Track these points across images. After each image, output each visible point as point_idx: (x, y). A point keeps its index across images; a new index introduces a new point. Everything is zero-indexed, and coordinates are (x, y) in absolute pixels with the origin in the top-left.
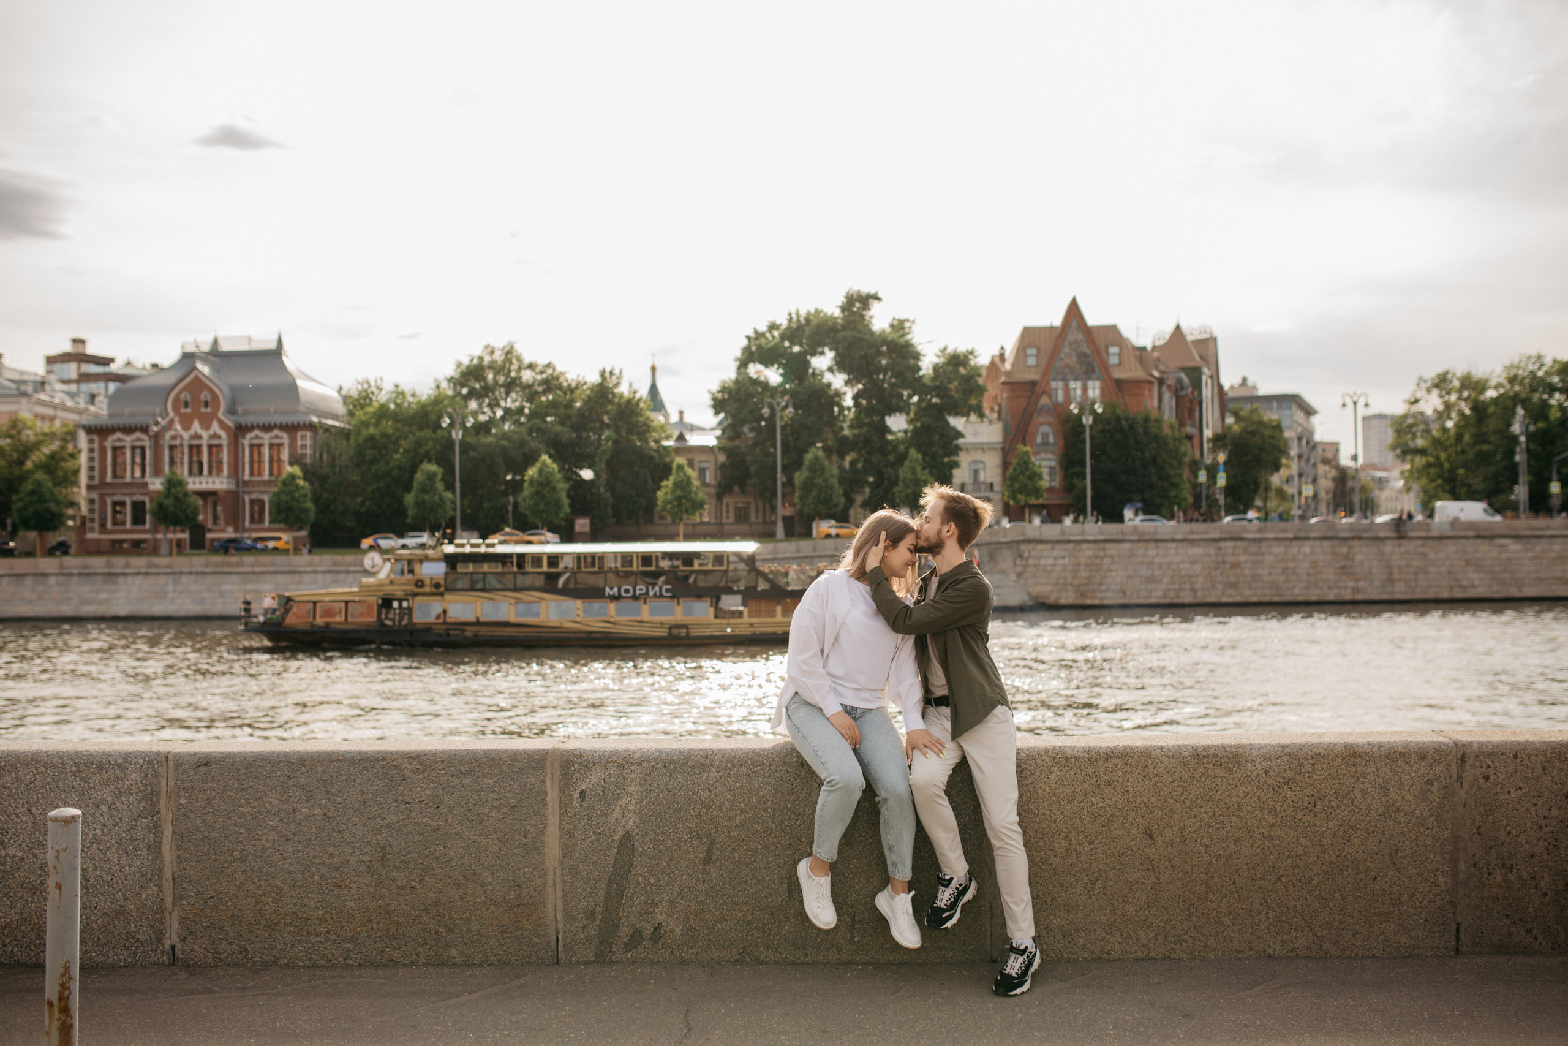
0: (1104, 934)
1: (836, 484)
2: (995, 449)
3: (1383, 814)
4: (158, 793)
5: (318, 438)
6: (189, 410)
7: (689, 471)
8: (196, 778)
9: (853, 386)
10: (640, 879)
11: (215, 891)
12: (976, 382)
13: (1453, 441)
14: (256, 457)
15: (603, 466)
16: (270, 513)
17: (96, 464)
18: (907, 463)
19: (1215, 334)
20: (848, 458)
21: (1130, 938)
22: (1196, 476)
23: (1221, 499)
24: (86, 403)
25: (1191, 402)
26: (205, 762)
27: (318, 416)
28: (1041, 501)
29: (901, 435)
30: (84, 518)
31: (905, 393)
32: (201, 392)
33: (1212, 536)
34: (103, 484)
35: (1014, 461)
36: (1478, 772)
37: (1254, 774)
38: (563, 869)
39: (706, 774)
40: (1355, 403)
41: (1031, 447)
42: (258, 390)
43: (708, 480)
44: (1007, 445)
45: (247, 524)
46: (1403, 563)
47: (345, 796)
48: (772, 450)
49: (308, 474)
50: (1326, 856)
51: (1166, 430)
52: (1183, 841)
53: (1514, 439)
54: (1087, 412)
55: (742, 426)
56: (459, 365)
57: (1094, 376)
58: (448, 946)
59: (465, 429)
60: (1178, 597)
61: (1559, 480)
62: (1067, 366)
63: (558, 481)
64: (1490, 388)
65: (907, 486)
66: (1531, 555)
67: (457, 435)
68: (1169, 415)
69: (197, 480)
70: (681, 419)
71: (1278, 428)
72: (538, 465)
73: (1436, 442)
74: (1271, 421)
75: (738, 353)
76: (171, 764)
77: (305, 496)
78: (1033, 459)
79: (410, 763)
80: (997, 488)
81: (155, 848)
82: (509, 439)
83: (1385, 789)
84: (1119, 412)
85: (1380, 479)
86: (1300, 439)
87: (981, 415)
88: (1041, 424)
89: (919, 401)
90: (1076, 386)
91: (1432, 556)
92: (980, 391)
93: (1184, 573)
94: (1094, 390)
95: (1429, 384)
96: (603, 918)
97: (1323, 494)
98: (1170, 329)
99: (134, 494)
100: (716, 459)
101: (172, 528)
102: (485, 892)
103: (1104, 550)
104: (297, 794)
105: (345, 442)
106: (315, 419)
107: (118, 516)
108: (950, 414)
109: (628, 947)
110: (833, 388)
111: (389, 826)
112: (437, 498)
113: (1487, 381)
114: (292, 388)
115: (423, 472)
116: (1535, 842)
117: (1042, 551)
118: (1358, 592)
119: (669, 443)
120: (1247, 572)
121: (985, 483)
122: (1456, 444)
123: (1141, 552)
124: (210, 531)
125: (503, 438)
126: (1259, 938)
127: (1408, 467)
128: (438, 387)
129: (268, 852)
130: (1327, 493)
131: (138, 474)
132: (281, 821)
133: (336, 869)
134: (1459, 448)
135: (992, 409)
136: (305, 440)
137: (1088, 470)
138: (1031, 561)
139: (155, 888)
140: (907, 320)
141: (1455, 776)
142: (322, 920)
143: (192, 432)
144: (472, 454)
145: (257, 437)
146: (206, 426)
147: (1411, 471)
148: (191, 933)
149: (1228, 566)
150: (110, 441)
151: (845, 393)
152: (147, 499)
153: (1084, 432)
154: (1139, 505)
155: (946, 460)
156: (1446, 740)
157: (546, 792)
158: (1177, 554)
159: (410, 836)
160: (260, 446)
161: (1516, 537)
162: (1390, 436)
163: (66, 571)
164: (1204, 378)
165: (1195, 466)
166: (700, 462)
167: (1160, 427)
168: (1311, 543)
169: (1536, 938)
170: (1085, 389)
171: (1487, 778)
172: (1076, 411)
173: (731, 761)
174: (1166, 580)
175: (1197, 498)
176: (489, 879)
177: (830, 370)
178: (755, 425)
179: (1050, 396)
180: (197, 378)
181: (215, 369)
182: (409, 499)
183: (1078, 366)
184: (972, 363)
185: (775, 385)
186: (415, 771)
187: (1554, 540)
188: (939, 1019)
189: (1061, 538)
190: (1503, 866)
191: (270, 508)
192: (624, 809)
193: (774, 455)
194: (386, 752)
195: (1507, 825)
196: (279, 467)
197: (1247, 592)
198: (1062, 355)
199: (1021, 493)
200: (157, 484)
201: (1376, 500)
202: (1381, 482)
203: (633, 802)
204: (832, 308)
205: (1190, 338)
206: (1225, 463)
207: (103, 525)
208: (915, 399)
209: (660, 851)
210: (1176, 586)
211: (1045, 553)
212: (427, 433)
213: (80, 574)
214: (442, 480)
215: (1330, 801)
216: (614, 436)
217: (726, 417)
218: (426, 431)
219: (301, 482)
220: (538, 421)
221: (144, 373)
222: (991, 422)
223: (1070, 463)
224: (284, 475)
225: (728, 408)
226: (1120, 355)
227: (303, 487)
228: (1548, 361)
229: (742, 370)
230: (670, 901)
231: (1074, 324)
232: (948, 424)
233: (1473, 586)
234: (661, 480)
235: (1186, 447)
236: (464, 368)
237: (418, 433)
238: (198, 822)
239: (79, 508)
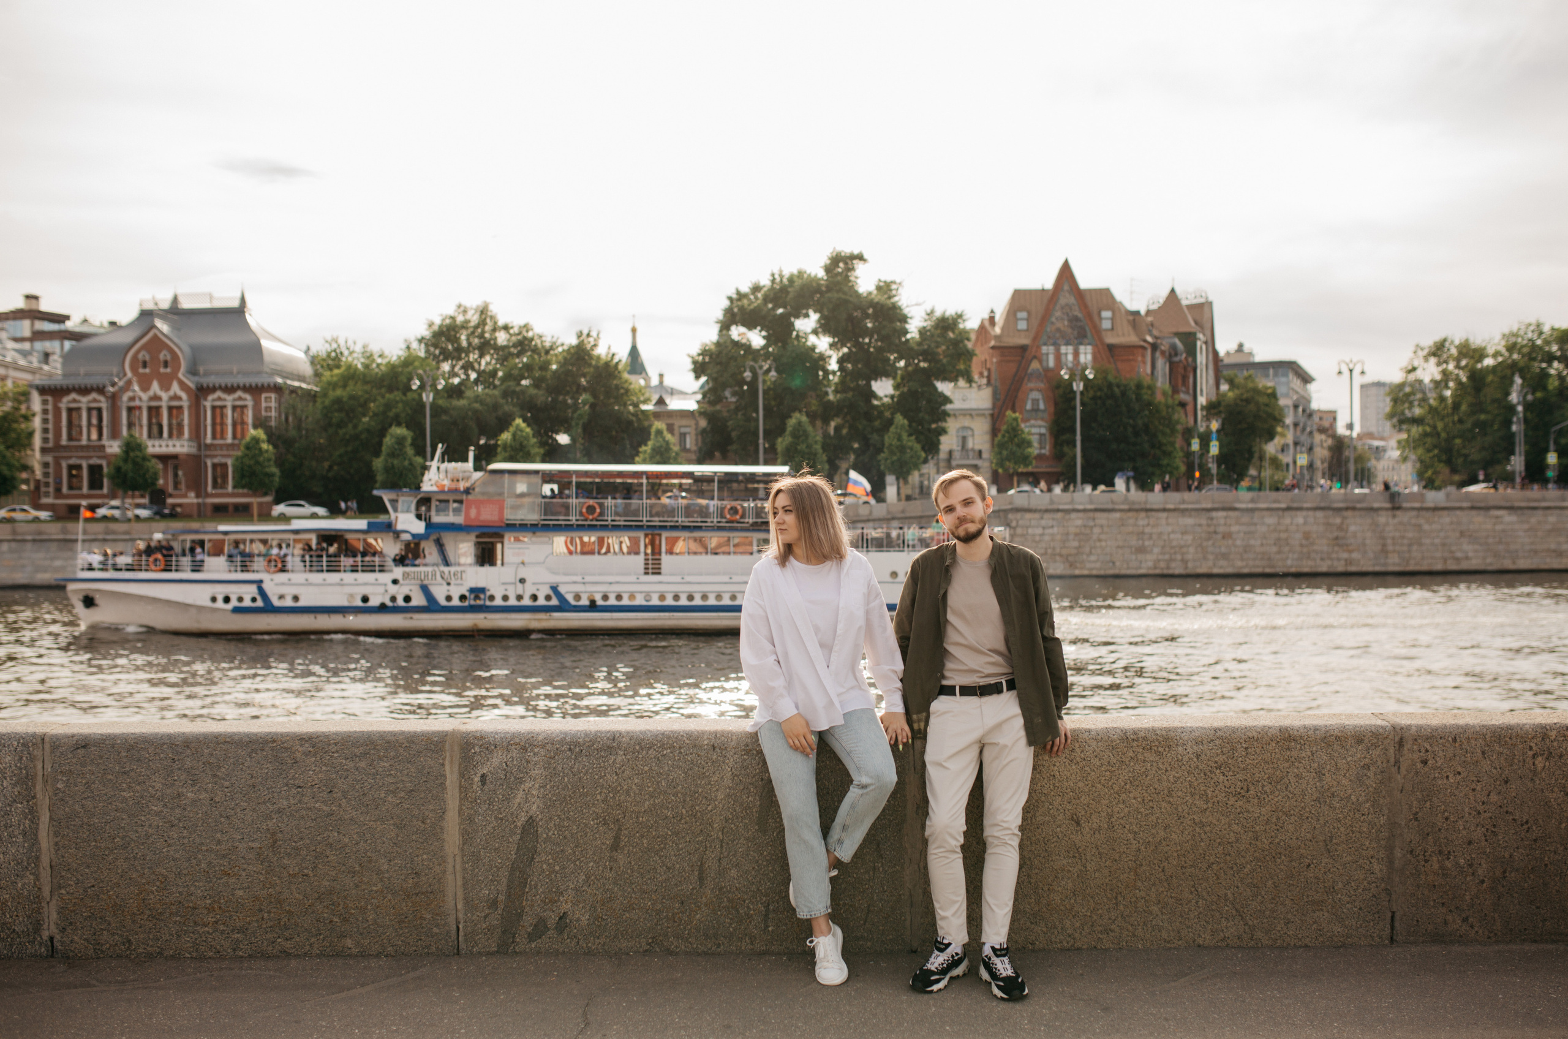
0: (1028, 924)
1: (820, 451)
2: (983, 415)
3: (1317, 800)
4: (34, 777)
5: (283, 400)
6: (147, 370)
7: (668, 436)
8: (74, 761)
9: (838, 350)
10: (545, 866)
11: (96, 879)
12: (965, 346)
13: (1450, 411)
14: (218, 420)
15: (580, 430)
16: (234, 478)
17: (50, 426)
18: (892, 429)
19: (1210, 299)
20: (833, 424)
21: (1055, 928)
22: (1189, 444)
23: (1213, 467)
24: (40, 362)
25: (1185, 368)
26: (83, 745)
27: (283, 377)
28: (1030, 469)
29: (886, 400)
30: (38, 482)
31: (892, 358)
32: (160, 352)
33: (1204, 506)
34: (58, 447)
35: (1004, 428)
36: (1416, 756)
37: (1185, 759)
38: (463, 856)
39: (613, 757)
40: (1351, 371)
41: (1021, 413)
42: (220, 351)
43: (688, 446)
44: (996, 411)
45: (209, 489)
46: (1397, 534)
47: (233, 780)
48: (754, 415)
49: (271, 438)
50: (1258, 843)
51: (1159, 398)
52: (1111, 827)
53: (1512, 409)
54: (1078, 378)
55: (724, 390)
56: (431, 325)
57: (1086, 341)
58: (343, 936)
59: (437, 392)
60: (1168, 568)
61: (1555, 451)
62: (1058, 330)
63: (533, 446)
64: (1487, 356)
65: (892, 453)
66: (1526, 526)
67: (428, 397)
68: (1162, 382)
69: (157, 443)
70: (661, 382)
71: (1273, 395)
72: (512, 429)
73: (1432, 410)
74: (1267, 388)
75: (720, 315)
76: (47, 746)
77: (269, 460)
78: (1023, 425)
79: (301, 745)
80: (985, 455)
81: (31, 835)
82: (482, 403)
83: (1320, 774)
84: (1110, 378)
85: (1377, 448)
86: (1296, 407)
87: (970, 380)
88: (1032, 390)
89: (906, 366)
90: (1067, 351)
91: (1426, 527)
92: (969, 355)
93: (1174, 543)
94: (1086, 355)
95: (1425, 352)
96: (506, 906)
97: (1318, 464)
98: (1164, 293)
99: (91, 457)
100: (697, 424)
101: (130, 493)
102: (381, 880)
103: (1094, 519)
104: (182, 778)
105: (311, 404)
106: (279, 380)
107: (74, 480)
108: (938, 380)
109: (531, 937)
110: (817, 351)
111: (280, 811)
112: (406, 463)
113: (1484, 349)
114: (255, 349)
115: (392, 435)
116: (1473, 828)
117: (1030, 520)
118: (1351, 563)
119: (648, 407)
120: (1238, 542)
121: (973, 450)
122: (1453, 414)
123: (1131, 521)
124: (171, 496)
125: (476, 402)
126: (1188, 927)
127: (1404, 436)
128: (408, 348)
129: (151, 839)
130: (1323, 463)
131: (94, 436)
132: (165, 805)
133: (224, 856)
134: (1456, 418)
135: (981, 375)
136: (270, 403)
137: (1078, 438)
138: (1019, 531)
139: (32, 877)
140: (893, 282)
141: (1392, 760)
142: (210, 909)
143: (151, 393)
144: (444, 417)
145: (219, 399)
146: (166, 387)
147: (1407, 440)
148: (71, 923)
149: (1219, 536)
150: (65, 402)
151: (830, 357)
152: (104, 463)
153: (1074, 398)
154: (1131, 474)
155: (934, 426)
156: (1384, 723)
157: (445, 776)
158: (1168, 524)
159: (302, 822)
160: (223, 407)
161: (1511, 509)
162: (1387, 406)
163: (19, 537)
164: (1199, 343)
165: (1188, 434)
166: (680, 427)
167: (1153, 394)
168: (1304, 513)
169: (1472, 927)
170: (1076, 354)
171: (1425, 762)
172: (1066, 377)
173: (639, 744)
174: (1156, 550)
175: (1190, 469)
176: (386, 867)
177: (815, 332)
178: (737, 388)
179: (1040, 362)
180: (155, 336)
181: (175, 327)
182: (378, 463)
183: (1069, 331)
184: (961, 326)
185: (758, 347)
186: (307, 754)
187: (1549, 512)
188: (849, 1012)
189: (1050, 507)
190: (1440, 852)
191: (234, 472)
192: (527, 793)
193: (757, 420)
194: (276, 734)
195: (1445, 811)
196: (243, 430)
197: (1239, 563)
198: (1053, 319)
199: (1009, 461)
200: (114, 448)
201: (1373, 470)
202: (1378, 452)
203: (537, 786)
204: (816, 269)
205: (1184, 302)
206: (1218, 431)
207: (58, 490)
208: (902, 363)
209: (565, 837)
210: (1167, 557)
211: (1033, 523)
212: (397, 395)
213: (34, 541)
214: (412, 444)
215: (1263, 786)
216: (592, 400)
217: (707, 381)
218: (396, 393)
219: (265, 446)
220: (512, 383)
221: (102, 331)
222: (979, 387)
223: (1060, 430)
224: (248, 439)
225: (709, 372)
226: (1112, 319)
227: (267, 451)
228: (1546, 329)
229: (724, 332)
230: (576, 889)
231: (1066, 287)
232: (935, 389)
233: (1467, 558)
234: (640, 445)
235: (1179, 415)
236: (436, 328)
237: (387, 396)
238: (77, 807)
239: (33, 472)
